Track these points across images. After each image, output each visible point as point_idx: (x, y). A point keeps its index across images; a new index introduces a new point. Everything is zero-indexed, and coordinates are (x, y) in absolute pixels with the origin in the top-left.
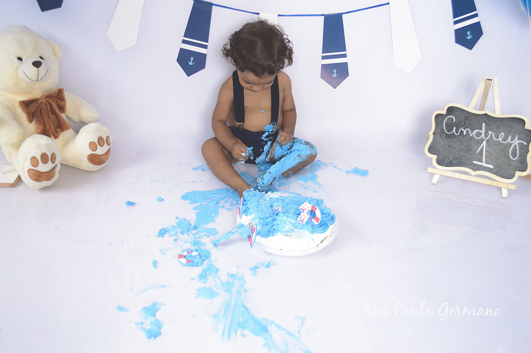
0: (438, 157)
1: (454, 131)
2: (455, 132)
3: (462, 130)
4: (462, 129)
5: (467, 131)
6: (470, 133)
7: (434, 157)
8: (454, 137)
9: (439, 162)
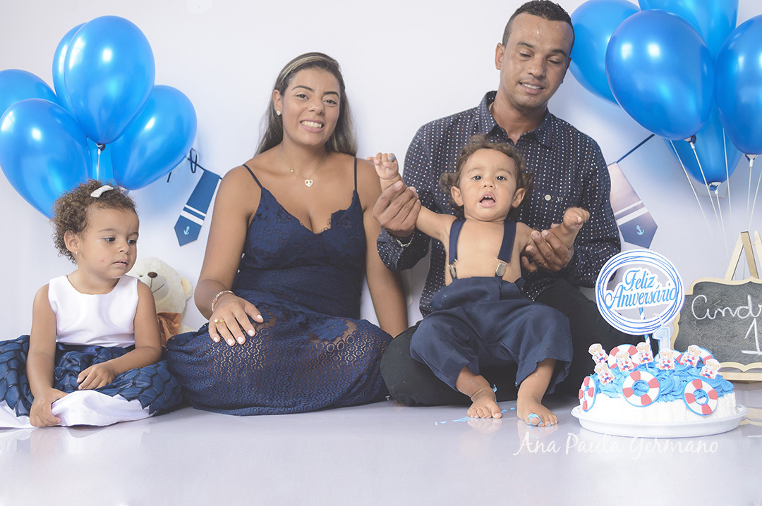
1: (708, 314)
2: (709, 316)
4: (719, 310)
5: (727, 311)
6: (732, 313)
8: (709, 323)
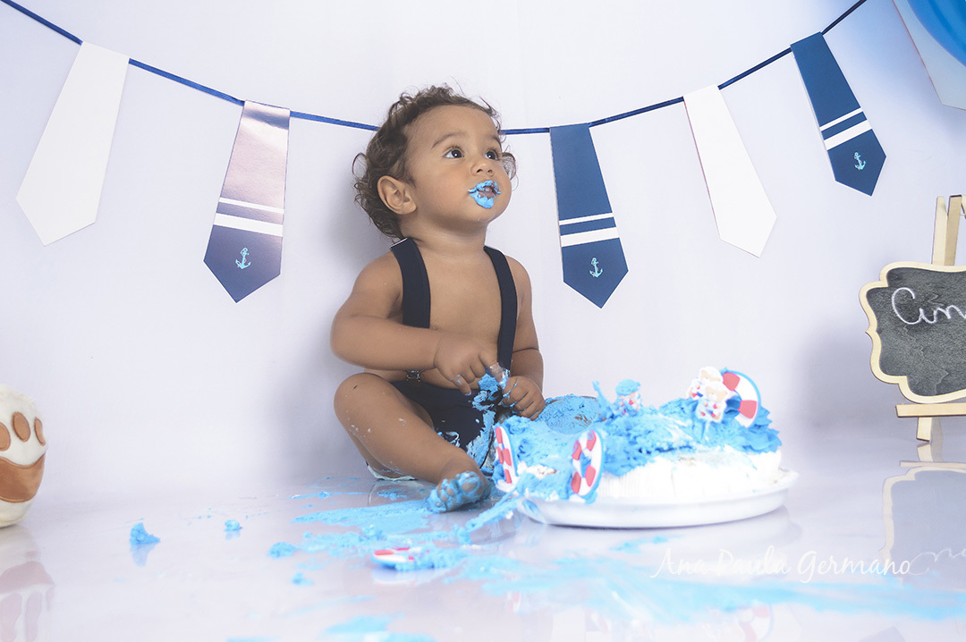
0: (909, 378)
1: (922, 316)
2: (925, 318)
3: (939, 311)
4: (939, 309)
5: (953, 311)
6: (961, 314)
7: (902, 381)
8: (928, 330)
9: (917, 390)
